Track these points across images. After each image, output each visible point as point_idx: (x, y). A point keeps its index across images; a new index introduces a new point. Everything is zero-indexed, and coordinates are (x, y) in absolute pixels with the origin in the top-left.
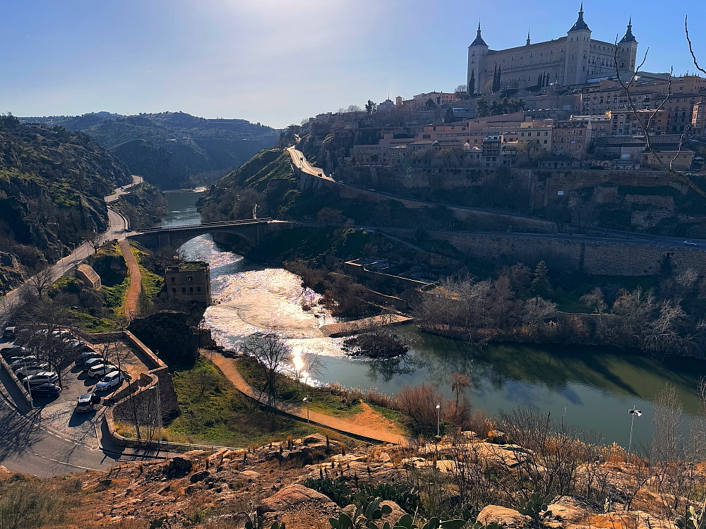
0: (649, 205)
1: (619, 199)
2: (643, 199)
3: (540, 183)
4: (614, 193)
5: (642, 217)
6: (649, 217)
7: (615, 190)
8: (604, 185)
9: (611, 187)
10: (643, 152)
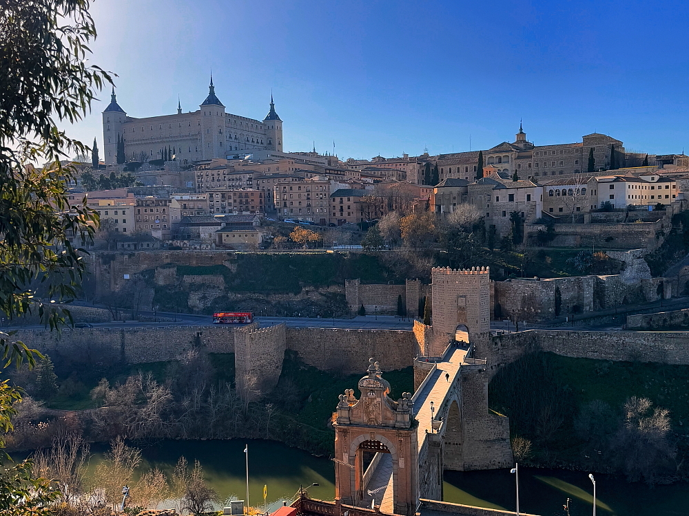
0: (203, 284)
1: (178, 279)
2: (198, 279)
3: (105, 267)
4: (173, 274)
5: (197, 297)
6: (204, 298)
7: (173, 270)
8: (164, 267)
9: (170, 267)
10: (218, 231)
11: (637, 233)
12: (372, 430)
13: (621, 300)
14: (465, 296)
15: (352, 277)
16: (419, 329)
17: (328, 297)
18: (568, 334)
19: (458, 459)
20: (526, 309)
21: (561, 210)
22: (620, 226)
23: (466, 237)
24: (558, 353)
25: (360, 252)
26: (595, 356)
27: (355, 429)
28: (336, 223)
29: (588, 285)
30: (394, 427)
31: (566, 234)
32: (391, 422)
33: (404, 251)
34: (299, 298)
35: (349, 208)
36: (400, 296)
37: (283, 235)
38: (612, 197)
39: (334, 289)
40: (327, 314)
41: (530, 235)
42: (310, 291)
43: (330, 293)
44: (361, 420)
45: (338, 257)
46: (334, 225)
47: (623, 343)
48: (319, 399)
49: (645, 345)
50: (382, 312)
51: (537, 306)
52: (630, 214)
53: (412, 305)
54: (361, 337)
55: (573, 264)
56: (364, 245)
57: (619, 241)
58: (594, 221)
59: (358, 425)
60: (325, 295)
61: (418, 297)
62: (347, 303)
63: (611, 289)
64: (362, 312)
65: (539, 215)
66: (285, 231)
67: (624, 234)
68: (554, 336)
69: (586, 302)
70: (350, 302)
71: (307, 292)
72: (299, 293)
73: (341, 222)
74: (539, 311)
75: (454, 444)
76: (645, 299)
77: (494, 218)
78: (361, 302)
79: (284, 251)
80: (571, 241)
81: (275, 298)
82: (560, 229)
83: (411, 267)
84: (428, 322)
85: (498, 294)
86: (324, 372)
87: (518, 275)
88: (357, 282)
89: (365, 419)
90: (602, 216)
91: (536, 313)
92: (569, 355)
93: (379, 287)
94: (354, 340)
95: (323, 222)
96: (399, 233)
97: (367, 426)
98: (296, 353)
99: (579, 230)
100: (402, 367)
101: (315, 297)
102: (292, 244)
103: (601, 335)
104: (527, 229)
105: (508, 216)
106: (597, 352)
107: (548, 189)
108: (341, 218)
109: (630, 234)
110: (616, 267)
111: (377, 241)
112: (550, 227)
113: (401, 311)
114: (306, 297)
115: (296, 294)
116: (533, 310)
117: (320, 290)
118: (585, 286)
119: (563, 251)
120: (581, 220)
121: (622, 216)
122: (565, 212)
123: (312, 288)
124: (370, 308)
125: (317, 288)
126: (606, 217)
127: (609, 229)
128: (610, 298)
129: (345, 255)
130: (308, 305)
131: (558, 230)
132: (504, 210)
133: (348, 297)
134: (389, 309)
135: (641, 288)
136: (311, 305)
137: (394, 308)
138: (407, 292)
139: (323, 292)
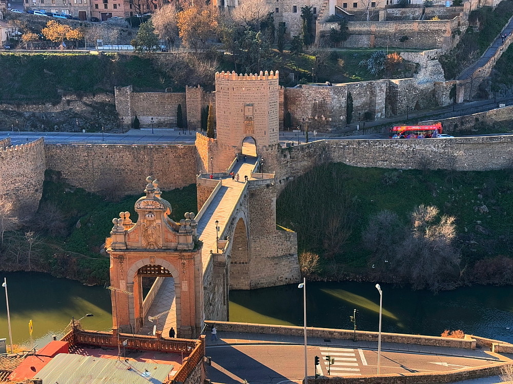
11: (433, 32)
12: (152, 254)
13: (413, 105)
14: (252, 105)
15: (122, 84)
16: (201, 142)
17: (94, 108)
18: (359, 143)
19: (244, 278)
20: (316, 118)
21: (355, 5)
22: (416, 24)
23: (253, 37)
24: (348, 164)
25: (131, 53)
26: (385, 165)
27: (132, 254)
28: (99, 17)
29: (381, 90)
30: (176, 250)
31: (360, 33)
32: (173, 245)
33: (182, 52)
34: (58, 109)
36: (179, 105)
37: (33, 31)
39: (100, 98)
40: (94, 128)
41: (323, 34)
42: (72, 101)
43: (97, 103)
44: (139, 245)
45: (104, 59)
46: (96, 20)
47: (413, 150)
48: (90, 224)
49: (435, 152)
50: (160, 125)
51: (328, 114)
52: (428, 10)
53: (194, 116)
54: (136, 153)
55: (366, 66)
56: (135, 45)
57: (414, 40)
58: (389, 18)
59: (135, 250)
60: (90, 106)
61: (200, 106)
62: (118, 114)
63: (403, 93)
64: (136, 124)
65: (332, 12)
66: (36, 26)
67: (420, 32)
68: (344, 146)
69: (377, 108)
70: (121, 113)
71: (69, 102)
72: (58, 103)
73: (106, 16)
74: (330, 119)
75: (240, 263)
76: (437, 104)
77: (284, 14)
78: (134, 113)
79: (36, 52)
80: (365, 41)
81: (29, 109)
82: (354, 27)
83: (192, 71)
84: (212, 135)
85: (288, 102)
86: (94, 194)
87: (310, 80)
88: (128, 90)
89: (143, 243)
90: (397, 12)
91: (328, 122)
92: (359, 165)
93: (155, 96)
94: (127, 157)
95: (83, 15)
96: (177, 30)
97: (145, 250)
98: (59, 173)
99: (373, 28)
100: (184, 185)
101: (78, 107)
102: (45, 43)
103: (392, 143)
104: (321, 27)
105: (299, 12)
106: (386, 161)
108: (106, 11)
109: (425, 33)
110: (410, 70)
111: (151, 41)
112: (344, 26)
113: (181, 123)
114: (67, 108)
115: (54, 104)
116: (324, 119)
117: (85, 99)
118: (378, 91)
119: (356, 53)
120: (375, 17)
121: (418, 12)
122: (359, 8)
123: (74, 97)
124: (145, 119)
125: (80, 97)
126: (402, 13)
127: (404, 28)
128: (403, 103)
129: (113, 57)
130: (71, 118)
131: (351, 28)
132: (295, 5)
133: (119, 107)
134: (167, 121)
135: (434, 92)
136: (75, 117)
137: (173, 120)
138: (188, 101)
139: (88, 102)
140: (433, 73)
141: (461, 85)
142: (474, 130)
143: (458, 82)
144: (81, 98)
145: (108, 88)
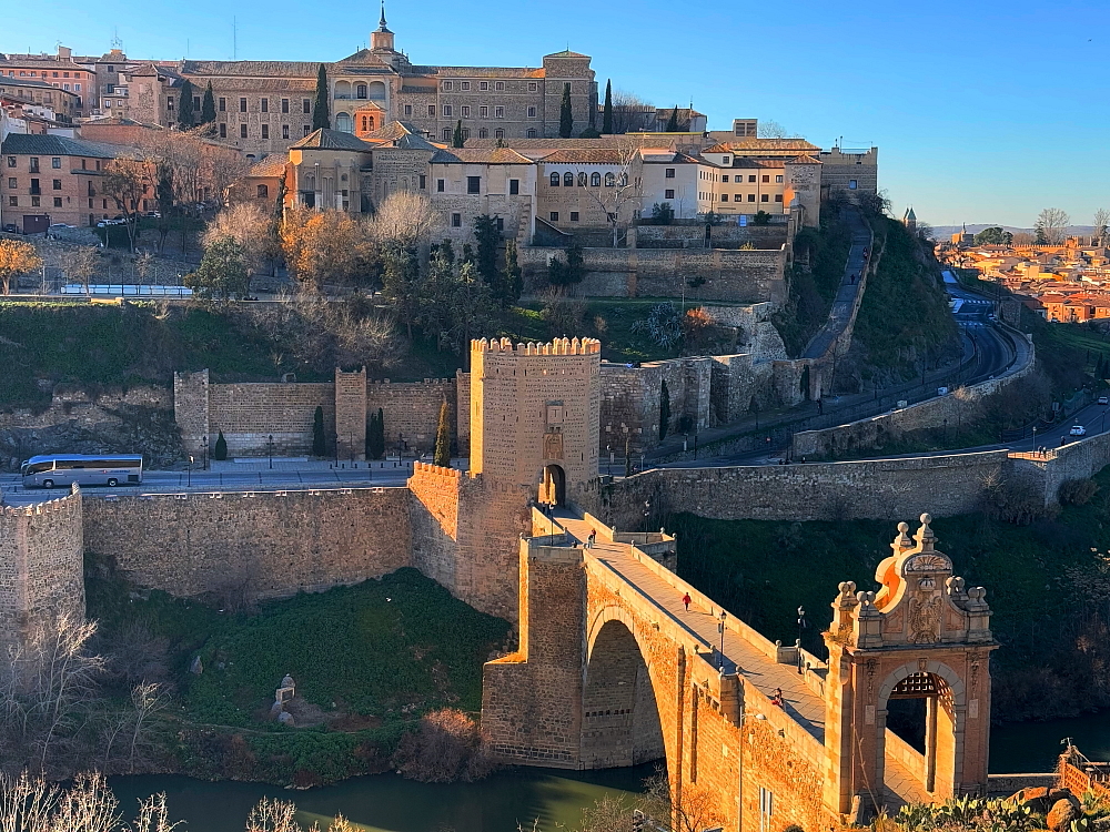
11: (751, 271)
12: (924, 654)
13: (747, 404)
14: (562, 403)
15: (188, 365)
16: (434, 479)
17: (125, 418)
19: (623, 743)
20: (608, 429)
21: (575, 216)
22: (717, 257)
24: (700, 514)
26: (767, 514)
29: (705, 375)
30: (965, 643)
31: (607, 270)
32: (959, 634)
34: (44, 421)
35: (57, 185)
36: (319, 409)
38: (670, 194)
39: (139, 396)
41: (535, 270)
42: (75, 404)
43: (131, 408)
44: (903, 638)
45: (135, 315)
47: (814, 486)
50: (270, 450)
51: (635, 420)
52: (715, 231)
53: (350, 430)
55: (648, 332)
57: (715, 285)
58: (642, 244)
59: (897, 647)
60: (116, 413)
61: (364, 410)
62: (179, 430)
63: (735, 382)
64: (220, 451)
65: (533, 227)
67: (725, 271)
69: (700, 409)
70: (187, 427)
71: (68, 407)
72: (47, 408)
73: (34, 223)
74: (640, 430)
75: (617, 712)
78: (216, 426)
80: (617, 285)
82: (594, 258)
83: (332, 340)
90: (658, 232)
91: (634, 435)
92: (721, 516)
93: (262, 390)
97: (914, 646)
99: (628, 261)
101: (89, 418)
104: (525, 256)
105: (467, 226)
106: (768, 506)
107: (549, 169)
108: (36, 211)
109: (735, 272)
112: (575, 254)
113: (322, 443)
114: (64, 419)
115: (36, 413)
116: (626, 430)
117: (104, 399)
118: (701, 378)
119: (618, 306)
121: (699, 234)
122: (583, 222)
123: (81, 395)
124: (239, 440)
126: (667, 236)
127: (694, 262)
128: (736, 401)
129: (154, 310)
130: (76, 441)
131: (589, 260)
132: (457, 212)
133: (181, 415)
134: (287, 442)
135: (774, 380)
136: (84, 439)
137: (300, 439)
138: (339, 400)
139: (110, 406)
140: (767, 345)
141: (816, 366)
142: (877, 448)
143: (812, 361)
144: (97, 397)
145: (154, 376)
